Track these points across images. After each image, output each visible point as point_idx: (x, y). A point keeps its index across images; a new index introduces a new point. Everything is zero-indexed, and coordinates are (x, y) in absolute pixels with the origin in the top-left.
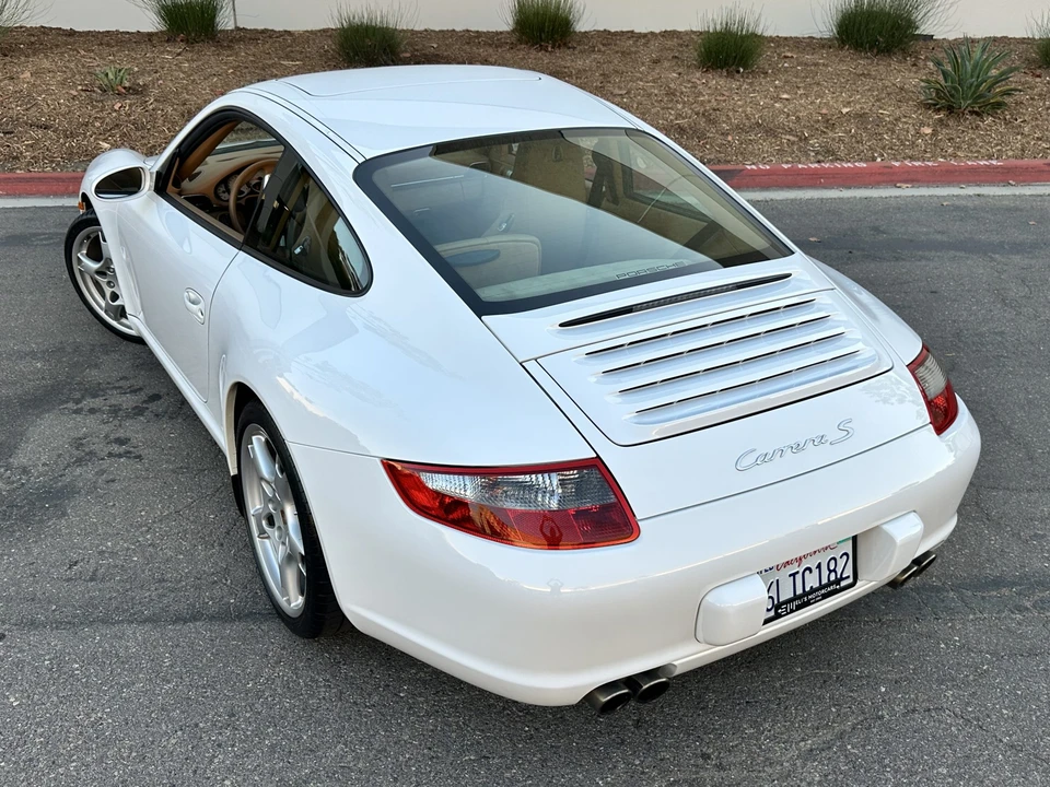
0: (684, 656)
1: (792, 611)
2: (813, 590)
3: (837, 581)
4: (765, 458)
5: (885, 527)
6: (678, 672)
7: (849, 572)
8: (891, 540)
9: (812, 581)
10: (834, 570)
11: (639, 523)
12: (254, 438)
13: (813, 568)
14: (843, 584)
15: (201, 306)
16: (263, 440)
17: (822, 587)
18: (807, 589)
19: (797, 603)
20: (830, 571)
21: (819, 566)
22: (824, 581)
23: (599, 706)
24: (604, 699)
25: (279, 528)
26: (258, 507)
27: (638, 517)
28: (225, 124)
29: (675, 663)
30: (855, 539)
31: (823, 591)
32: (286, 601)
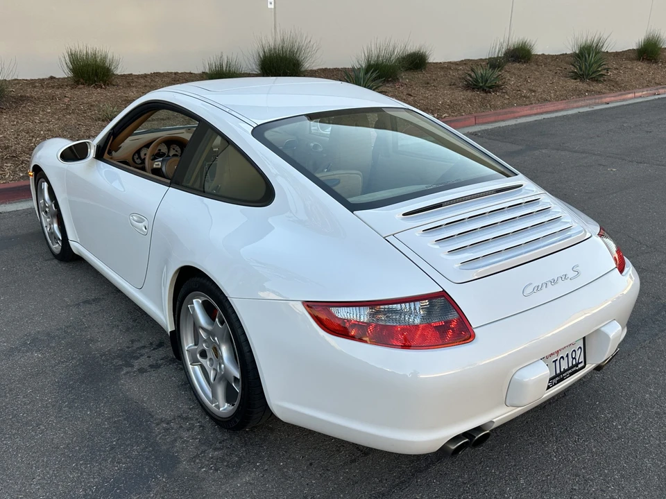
0: (499, 415)
1: (555, 384)
2: (565, 371)
3: (577, 365)
4: (538, 288)
5: (603, 329)
6: (494, 426)
7: (582, 359)
8: (607, 336)
9: (564, 366)
10: (575, 358)
11: (475, 330)
12: (194, 301)
13: (565, 357)
14: (580, 366)
15: (145, 223)
16: (201, 302)
17: (569, 368)
18: (562, 370)
19: (557, 379)
20: (573, 358)
21: (567, 356)
22: (570, 365)
23: (451, 452)
24: (453, 447)
25: (211, 359)
26: (191, 345)
27: (473, 326)
28: (148, 112)
29: (494, 420)
30: (584, 338)
31: (570, 371)
32: (216, 406)
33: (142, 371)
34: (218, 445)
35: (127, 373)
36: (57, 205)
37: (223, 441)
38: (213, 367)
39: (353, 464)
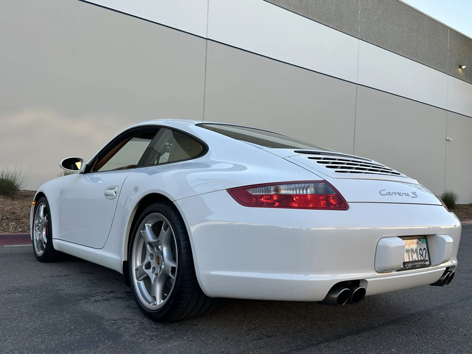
1: (410, 268)
2: (416, 261)
3: (424, 261)
4: (389, 194)
7: (427, 258)
9: (415, 257)
10: (422, 255)
11: (348, 203)
12: (146, 224)
15: (116, 189)
16: (151, 225)
17: (419, 261)
18: (414, 260)
19: (411, 265)
21: (416, 251)
22: (419, 259)
25: (153, 267)
26: (139, 263)
27: (347, 201)
31: (420, 263)
32: (153, 305)
33: (96, 301)
34: (153, 330)
35: (85, 302)
36: (49, 218)
37: (158, 328)
38: (155, 272)
39: (259, 340)
